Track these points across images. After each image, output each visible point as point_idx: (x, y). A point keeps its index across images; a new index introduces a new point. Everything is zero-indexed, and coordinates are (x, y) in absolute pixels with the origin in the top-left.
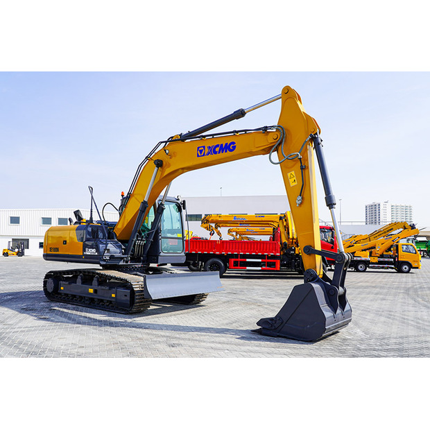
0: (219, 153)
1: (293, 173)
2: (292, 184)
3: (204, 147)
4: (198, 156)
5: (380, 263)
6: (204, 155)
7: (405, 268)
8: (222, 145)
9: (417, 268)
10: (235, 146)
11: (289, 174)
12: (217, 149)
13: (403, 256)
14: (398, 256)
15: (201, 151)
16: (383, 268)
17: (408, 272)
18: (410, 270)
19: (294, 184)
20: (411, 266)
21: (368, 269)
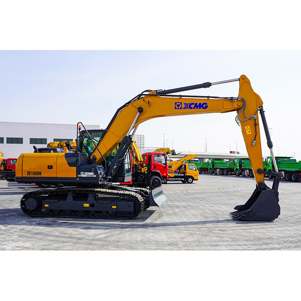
0: (194, 108)
1: (249, 127)
2: (248, 133)
3: (181, 103)
4: (176, 108)
5: (176, 177)
6: (181, 108)
7: (190, 180)
8: (196, 104)
9: (197, 180)
10: (207, 106)
11: (246, 127)
12: (193, 106)
13: (189, 173)
14: (186, 172)
15: (178, 106)
16: (177, 180)
17: (191, 183)
18: (192, 181)
19: (249, 133)
20: (193, 179)
21: (168, 182)
